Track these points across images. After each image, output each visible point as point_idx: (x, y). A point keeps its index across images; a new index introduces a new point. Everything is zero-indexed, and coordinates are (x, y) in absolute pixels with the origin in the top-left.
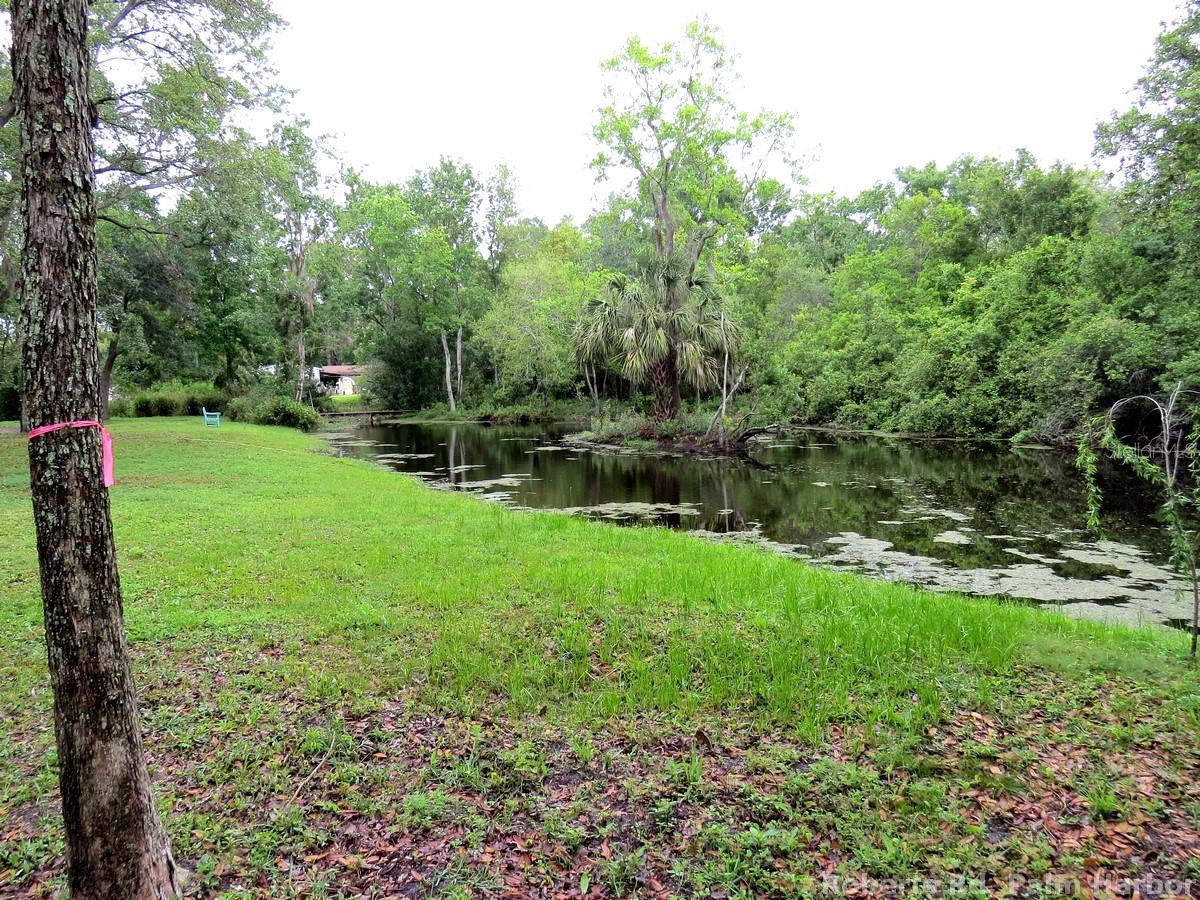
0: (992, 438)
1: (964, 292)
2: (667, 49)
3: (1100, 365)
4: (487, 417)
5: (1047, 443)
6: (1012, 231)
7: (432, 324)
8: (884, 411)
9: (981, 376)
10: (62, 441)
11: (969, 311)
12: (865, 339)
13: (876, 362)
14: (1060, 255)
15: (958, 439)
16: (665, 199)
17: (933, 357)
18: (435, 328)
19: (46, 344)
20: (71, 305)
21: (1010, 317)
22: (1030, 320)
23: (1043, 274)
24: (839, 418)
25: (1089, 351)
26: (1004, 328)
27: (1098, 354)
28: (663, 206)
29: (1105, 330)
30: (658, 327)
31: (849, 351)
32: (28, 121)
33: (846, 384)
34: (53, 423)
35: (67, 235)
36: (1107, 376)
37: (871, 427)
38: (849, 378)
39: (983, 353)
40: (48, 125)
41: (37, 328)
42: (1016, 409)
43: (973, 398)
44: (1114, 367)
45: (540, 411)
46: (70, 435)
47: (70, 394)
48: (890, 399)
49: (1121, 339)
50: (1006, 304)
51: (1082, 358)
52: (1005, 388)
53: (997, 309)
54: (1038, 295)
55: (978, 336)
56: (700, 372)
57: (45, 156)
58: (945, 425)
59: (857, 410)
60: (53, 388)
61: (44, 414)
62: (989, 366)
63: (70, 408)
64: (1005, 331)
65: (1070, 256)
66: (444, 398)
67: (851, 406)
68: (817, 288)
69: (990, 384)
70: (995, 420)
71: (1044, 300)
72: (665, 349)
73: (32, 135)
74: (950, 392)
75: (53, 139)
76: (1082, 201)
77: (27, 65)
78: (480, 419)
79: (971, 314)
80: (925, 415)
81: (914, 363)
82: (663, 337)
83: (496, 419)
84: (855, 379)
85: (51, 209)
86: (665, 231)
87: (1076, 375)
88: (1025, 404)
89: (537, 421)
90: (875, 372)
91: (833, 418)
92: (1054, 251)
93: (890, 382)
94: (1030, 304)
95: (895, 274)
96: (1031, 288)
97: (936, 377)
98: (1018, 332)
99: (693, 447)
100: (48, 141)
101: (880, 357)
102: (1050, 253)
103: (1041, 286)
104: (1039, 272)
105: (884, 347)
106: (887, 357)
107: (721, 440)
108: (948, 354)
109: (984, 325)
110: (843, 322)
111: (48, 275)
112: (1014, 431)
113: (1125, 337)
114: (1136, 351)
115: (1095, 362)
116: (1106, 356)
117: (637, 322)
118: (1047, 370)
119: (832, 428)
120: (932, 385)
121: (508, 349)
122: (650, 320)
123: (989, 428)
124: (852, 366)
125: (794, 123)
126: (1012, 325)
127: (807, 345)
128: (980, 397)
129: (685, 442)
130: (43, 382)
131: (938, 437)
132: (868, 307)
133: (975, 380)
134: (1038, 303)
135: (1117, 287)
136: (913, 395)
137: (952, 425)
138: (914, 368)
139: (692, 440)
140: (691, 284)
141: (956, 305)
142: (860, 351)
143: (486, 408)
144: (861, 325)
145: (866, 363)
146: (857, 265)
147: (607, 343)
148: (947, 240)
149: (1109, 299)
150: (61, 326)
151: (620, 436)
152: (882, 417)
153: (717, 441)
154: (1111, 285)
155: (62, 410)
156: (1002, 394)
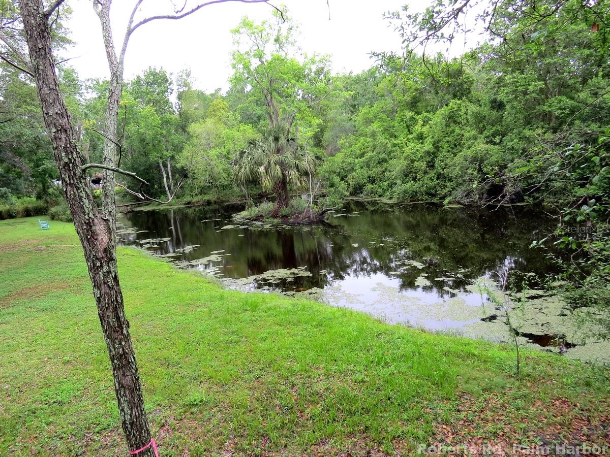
0: (435, 200)
1: (417, 128)
2: (264, 23)
3: (479, 165)
4: (189, 203)
5: (459, 203)
6: (437, 93)
7: (153, 157)
8: (385, 188)
9: (428, 171)
10: (145, 454)
11: (421, 138)
12: (373, 151)
13: (379, 163)
14: (459, 109)
15: (420, 202)
16: (272, 98)
17: (406, 163)
18: (156, 159)
19: (133, 422)
20: (138, 405)
21: (439, 141)
22: (448, 142)
23: (452, 119)
24: (365, 192)
25: (474, 159)
26: (437, 146)
27: (478, 161)
28: (271, 101)
29: (480, 150)
30: (276, 164)
31: (366, 159)
32: (112, 344)
33: (367, 175)
34: (140, 448)
35: (133, 381)
36: (483, 171)
37: (380, 196)
38: (367, 172)
39: (429, 159)
40: (120, 344)
41: (129, 417)
42: (445, 187)
43: (425, 181)
44: (485, 166)
45: (216, 197)
46: (147, 451)
47: (144, 437)
48: (387, 182)
49: (488, 153)
50: (437, 135)
51: (471, 163)
52: (439, 176)
53: (433, 137)
54: (451, 129)
55: (425, 151)
56: (299, 184)
57: (121, 356)
58: (414, 196)
59: (372, 188)
60: (139, 437)
61: (136, 446)
62: (431, 165)
63: (145, 441)
64: (437, 148)
65: (463, 110)
66: (164, 193)
67: (370, 186)
68: (348, 125)
69: (432, 174)
70: (436, 191)
71: (453, 131)
72: (280, 175)
73: (114, 348)
74: (415, 179)
75: (123, 348)
76: (468, 78)
77: (108, 322)
78: (185, 204)
79: (422, 139)
80: (405, 192)
81: (398, 166)
82: (279, 169)
83: (194, 203)
84: (370, 173)
85: (127, 374)
86: (273, 113)
87: (470, 171)
88: (448, 184)
89: (215, 203)
90: (379, 169)
91: (362, 193)
92: (456, 107)
93: (387, 174)
94: (447, 134)
95: (384, 116)
96: (447, 126)
97: (408, 172)
98: (443, 148)
99: (298, 221)
100: (121, 349)
101: (381, 161)
102: (454, 108)
103: (452, 124)
104: (450, 118)
105: (383, 156)
106: (384, 160)
107: (312, 216)
108: (413, 161)
109: (428, 146)
110: (362, 143)
111: (129, 397)
112: (444, 197)
113: (489, 152)
114: (494, 159)
115: (478, 163)
116: (482, 161)
117: (266, 164)
118: (457, 168)
119: (362, 198)
120: (406, 176)
121: (197, 170)
122: (272, 162)
123: (434, 195)
124: (368, 166)
125: (331, 59)
126: (440, 145)
127: (346, 156)
128: (428, 181)
129: (294, 218)
130: (134, 435)
131: (411, 201)
132: (373, 135)
133: (425, 173)
134: (451, 133)
135: (484, 126)
136: (399, 182)
137: (417, 195)
138: (397, 168)
139: (297, 217)
140: (288, 140)
141: (414, 135)
142: (371, 157)
143: (187, 199)
144: (371, 144)
145: (374, 164)
146: (365, 113)
147: (251, 173)
148: (408, 98)
149: (481, 133)
150: (137, 414)
151: (261, 216)
152: (384, 191)
153: (310, 217)
154: (481, 125)
155: (142, 443)
156: (438, 179)
